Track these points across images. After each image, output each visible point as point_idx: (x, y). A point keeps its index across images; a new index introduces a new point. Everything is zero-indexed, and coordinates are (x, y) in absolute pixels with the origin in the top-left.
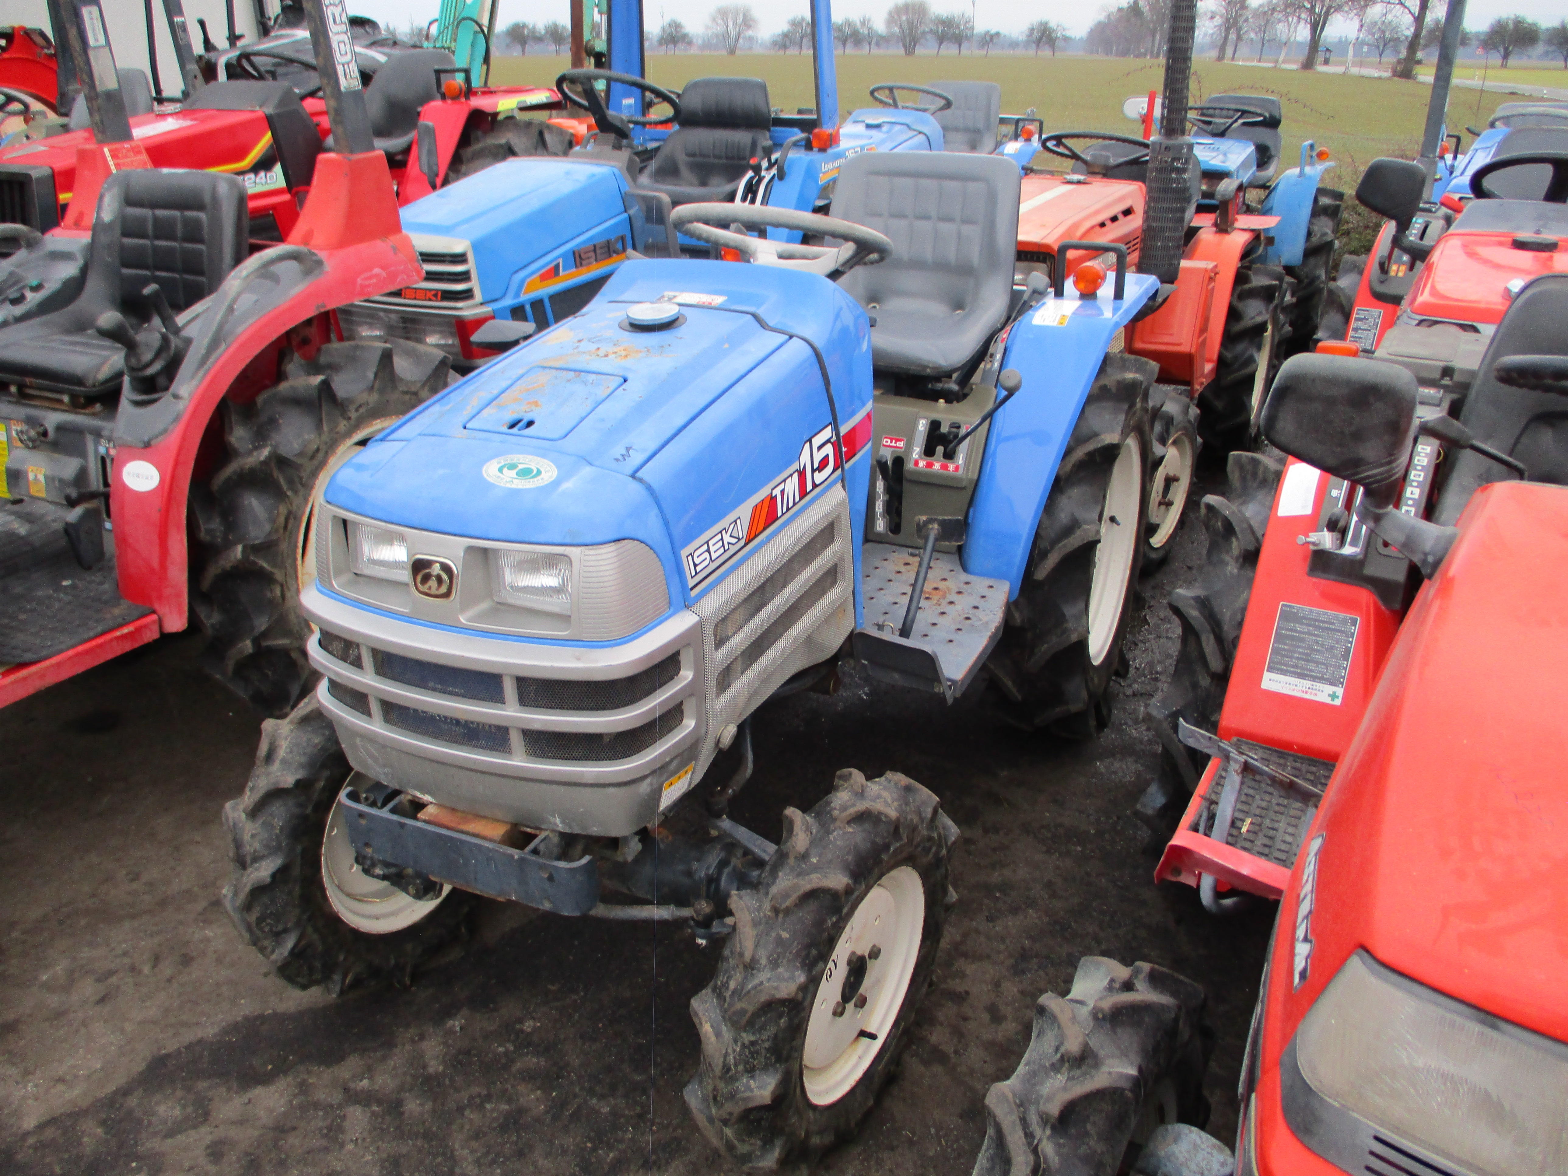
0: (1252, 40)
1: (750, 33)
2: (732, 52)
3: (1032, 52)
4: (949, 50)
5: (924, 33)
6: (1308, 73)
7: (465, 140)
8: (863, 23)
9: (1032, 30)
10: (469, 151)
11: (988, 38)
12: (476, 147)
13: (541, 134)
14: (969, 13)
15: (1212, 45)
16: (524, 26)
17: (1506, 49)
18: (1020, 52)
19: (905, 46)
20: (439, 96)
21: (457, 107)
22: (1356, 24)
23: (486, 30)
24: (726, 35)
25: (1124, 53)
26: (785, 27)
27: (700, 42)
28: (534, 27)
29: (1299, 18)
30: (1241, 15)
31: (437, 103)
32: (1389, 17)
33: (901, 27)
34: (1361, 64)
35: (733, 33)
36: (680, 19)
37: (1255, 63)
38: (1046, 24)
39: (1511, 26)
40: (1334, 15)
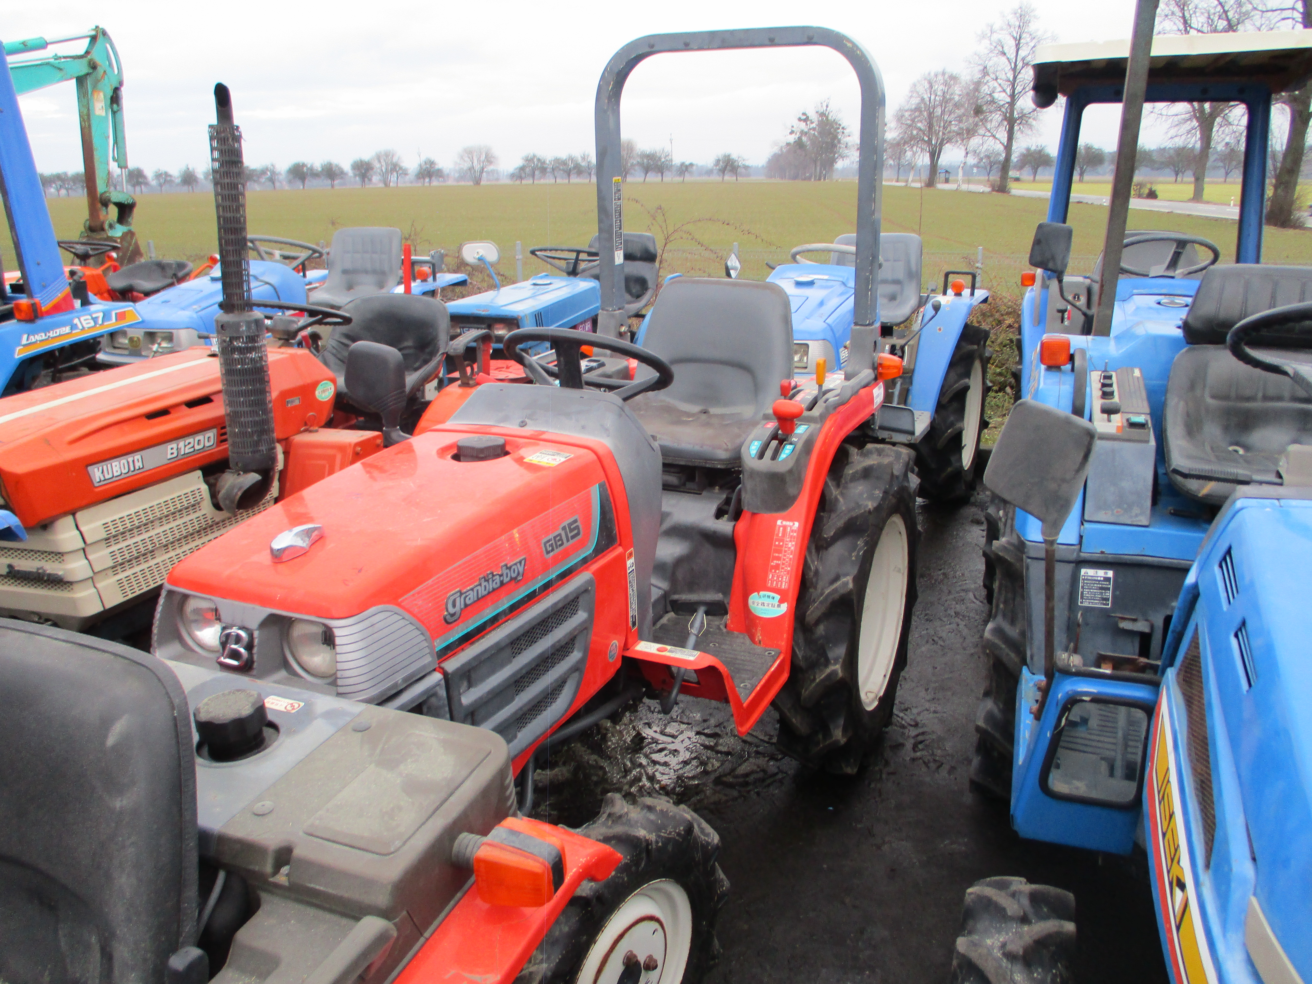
0: (891, 165)
1: (491, 168)
2: (477, 182)
3: (716, 178)
4: (653, 178)
5: (632, 165)
6: (930, 191)
8: (583, 158)
9: (718, 161)
11: (684, 168)
14: (668, 148)
16: (304, 165)
18: (706, 177)
22: (963, 152)
24: (471, 168)
25: (795, 178)
26: (520, 163)
27: (452, 175)
28: (312, 166)
29: (920, 148)
32: (986, 146)
34: (969, 182)
35: (477, 167)
36: (433, 157)
37: (892, 183)
38: (729, 156)
40: (947, 145)
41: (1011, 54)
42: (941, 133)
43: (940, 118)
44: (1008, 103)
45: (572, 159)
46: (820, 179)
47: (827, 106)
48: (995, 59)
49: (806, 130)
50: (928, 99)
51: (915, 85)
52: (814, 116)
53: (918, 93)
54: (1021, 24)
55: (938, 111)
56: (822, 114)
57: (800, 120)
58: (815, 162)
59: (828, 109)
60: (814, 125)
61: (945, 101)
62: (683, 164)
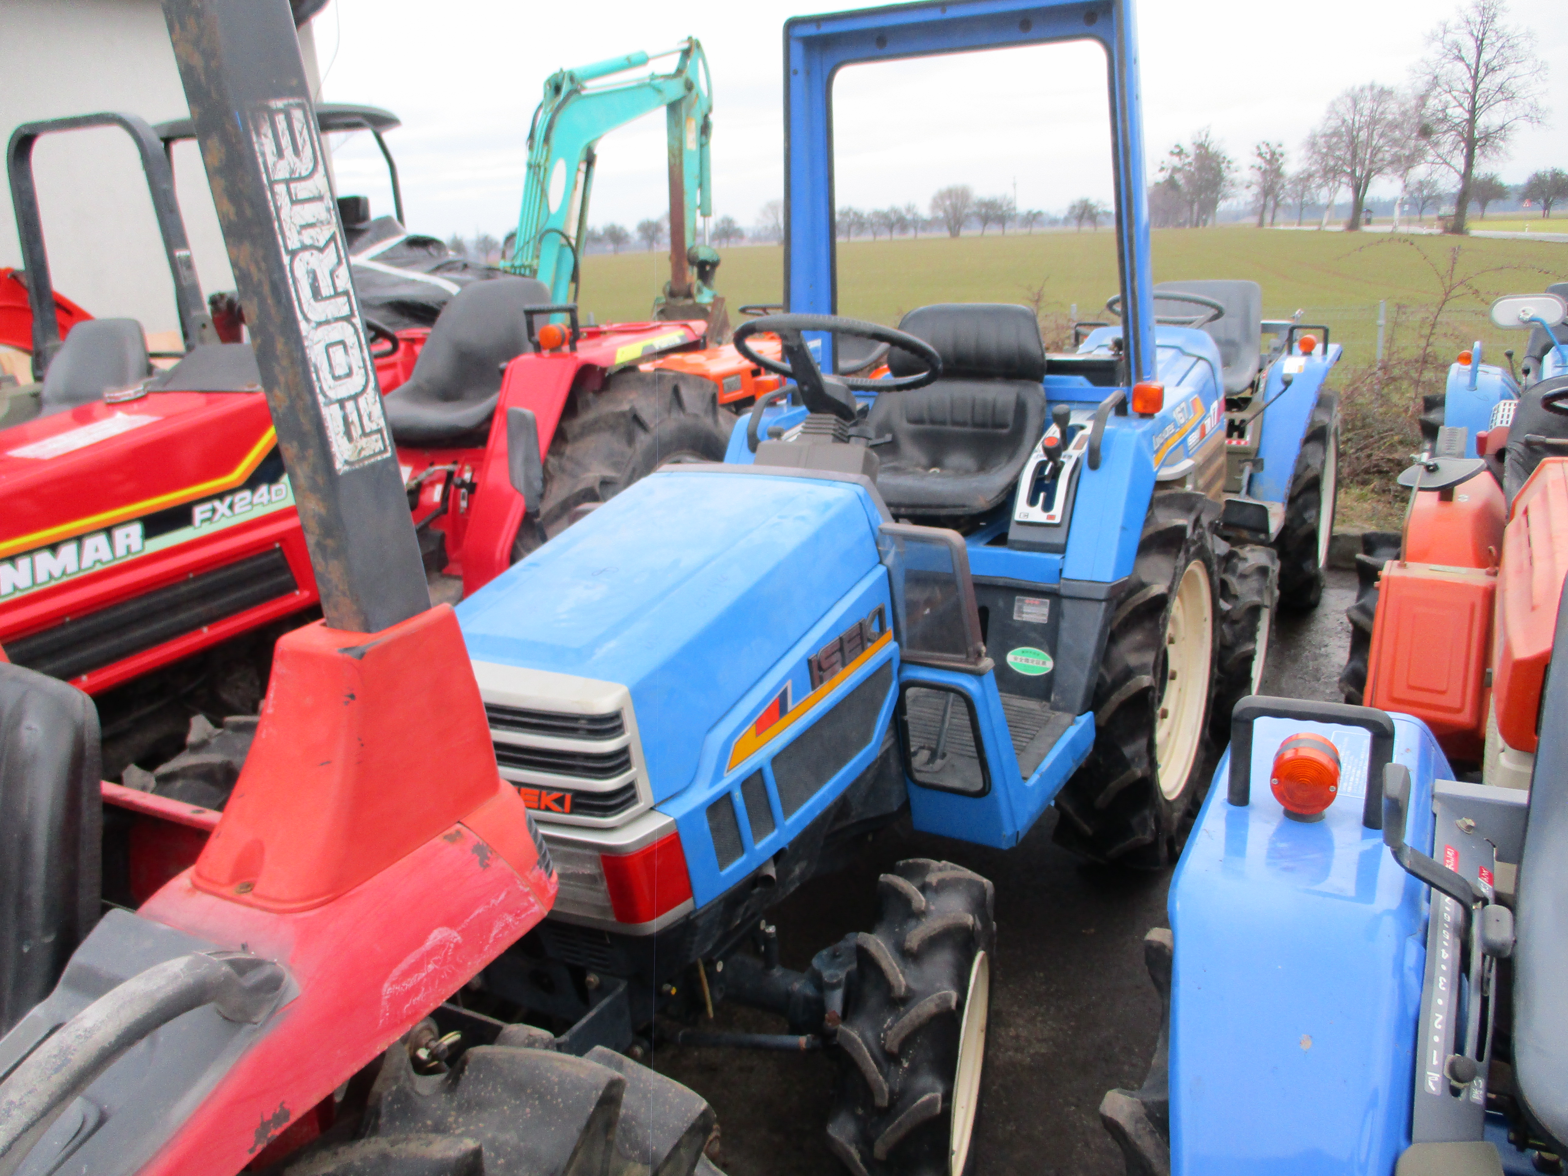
0: (1289, 205)
3: (1073, 227)
4: (994, 230)
5: (967, 216)
6: (1354, 234)
7: (571, 408)
8: (909, 210)
9: (1073, 207)
10: (575, 425)
11: (1030, 217)
12: (587, 417)
13: (676, 391)
14: (1010, 194)
15: (1253, 212)
17: (1546, 201)
18: (1059, 228)
19: (950, 229)
20: (530, 347)
21: (557, 363)
22: (1398, 184)
23: (573, 242)
24: (776, 227)
25: (1164, 224)
27: (750, 235)
29: (1340, 183)
30: (1276, 183)
31: (528, 357)
32: (1435, 177)
33: (945, 211)
34: (1409, 222)
37: (1294, 227)
38: (1087, 201)
39: (1549, 179)
40: (1375, 177)
41: (1471, 59)
42: (1367, 162)
43: (1367, 144)
44: (1465, 120)
45: (895, 211)
46: (1197, 225)
47: (1207, 136)
48: (1450, 66)
49: (1179, 166)
50: (1351, 122)
51: (1333, 104)
52: (1189, 148)
53: (1337, 113)
54: (1485, 19)
55: (1363, 135)
56: (1200, 146)
57: (1172, 153)
58: (1191, 203)
59: (1208, 139)
60: (1189, 160)
61: (1373, 122)
62: (1029, 213)
